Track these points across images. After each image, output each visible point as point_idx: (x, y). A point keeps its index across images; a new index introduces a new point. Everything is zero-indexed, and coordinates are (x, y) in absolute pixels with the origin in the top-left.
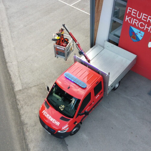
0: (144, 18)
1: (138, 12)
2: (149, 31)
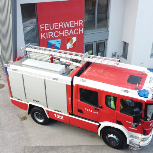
0: (56, 27)
1: (50, 24)
2: (63, 36)
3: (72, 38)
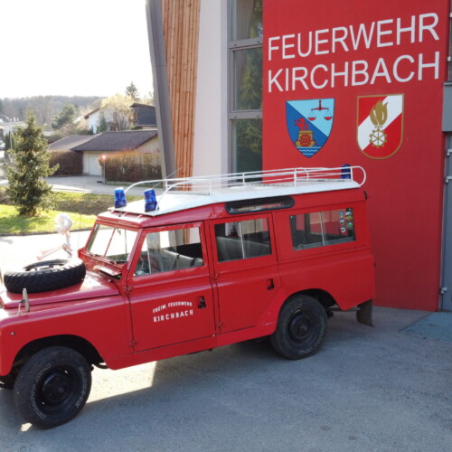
0: (322, 47)
1: (299, 35)
2: (346, 84)
3: (383, 98)
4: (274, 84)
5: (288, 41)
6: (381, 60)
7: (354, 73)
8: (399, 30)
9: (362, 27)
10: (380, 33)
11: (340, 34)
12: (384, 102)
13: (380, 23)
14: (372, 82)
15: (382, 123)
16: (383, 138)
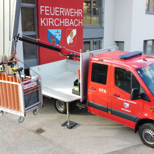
2: (64, 25)
3: (72, 30)
4: (43, 23)
5: (47, 9)
6: (71, 20)
7: (66, 22)
8: (75, 12)
9: (67, 9)
10: (71, 12)
11: (62, 10)
12: (73, 31)
13: (71, 9)
14: (70, 26)
15: (72, 37)
16: (72, 41)
